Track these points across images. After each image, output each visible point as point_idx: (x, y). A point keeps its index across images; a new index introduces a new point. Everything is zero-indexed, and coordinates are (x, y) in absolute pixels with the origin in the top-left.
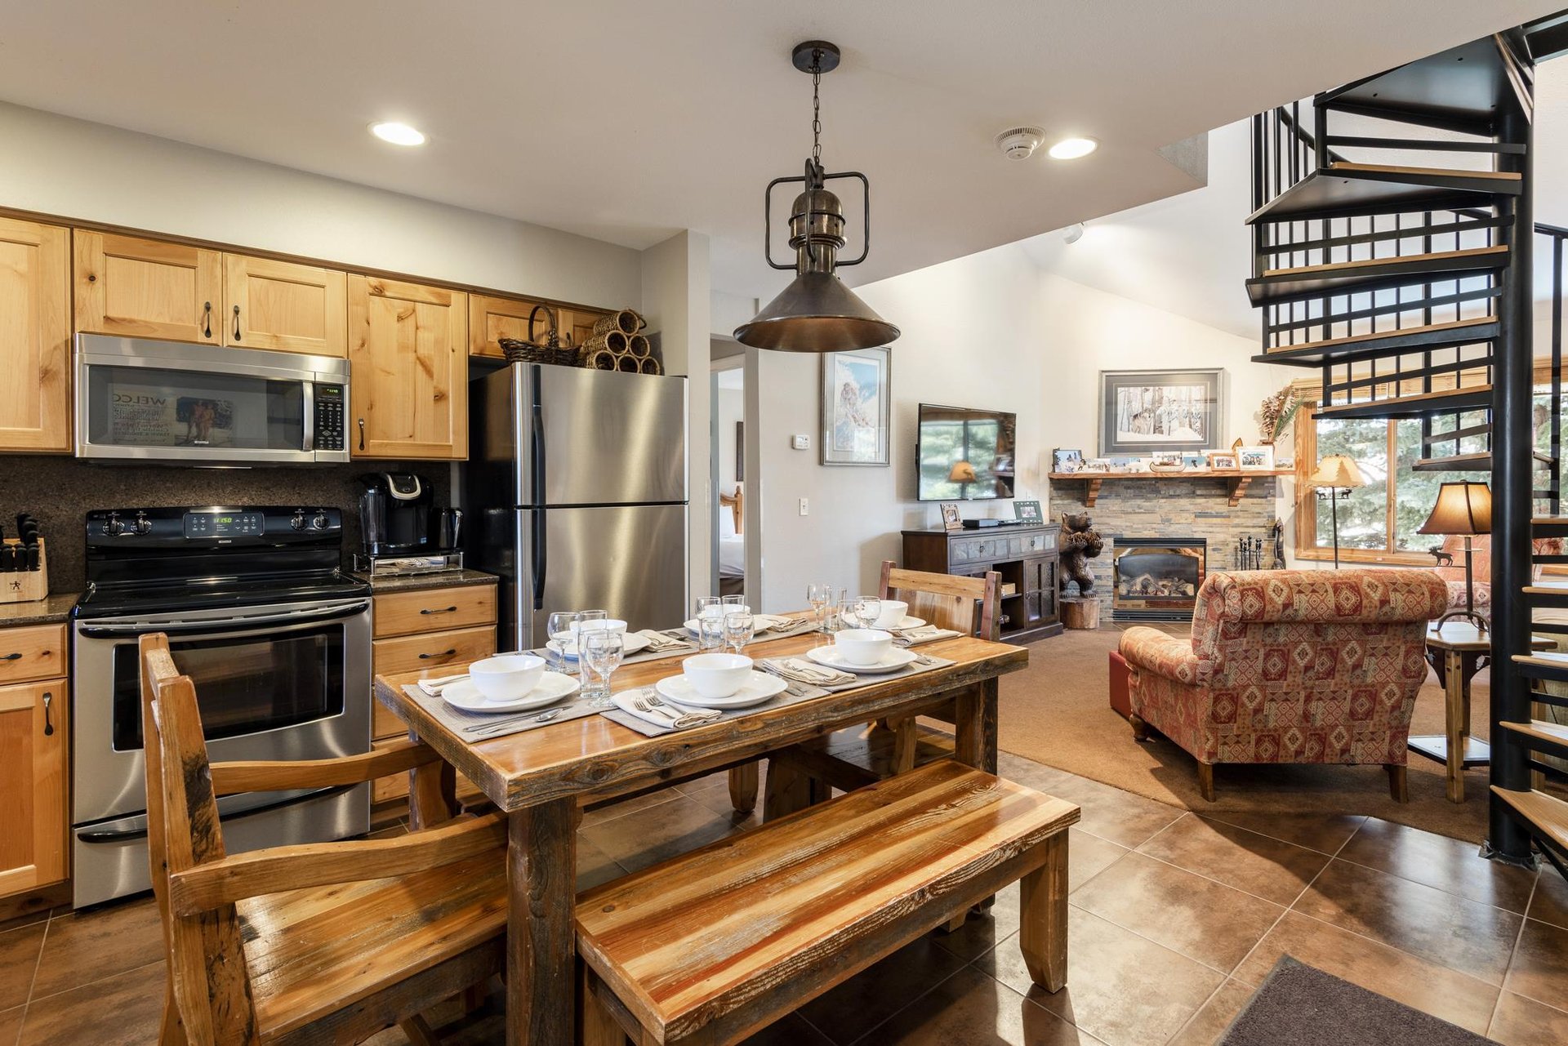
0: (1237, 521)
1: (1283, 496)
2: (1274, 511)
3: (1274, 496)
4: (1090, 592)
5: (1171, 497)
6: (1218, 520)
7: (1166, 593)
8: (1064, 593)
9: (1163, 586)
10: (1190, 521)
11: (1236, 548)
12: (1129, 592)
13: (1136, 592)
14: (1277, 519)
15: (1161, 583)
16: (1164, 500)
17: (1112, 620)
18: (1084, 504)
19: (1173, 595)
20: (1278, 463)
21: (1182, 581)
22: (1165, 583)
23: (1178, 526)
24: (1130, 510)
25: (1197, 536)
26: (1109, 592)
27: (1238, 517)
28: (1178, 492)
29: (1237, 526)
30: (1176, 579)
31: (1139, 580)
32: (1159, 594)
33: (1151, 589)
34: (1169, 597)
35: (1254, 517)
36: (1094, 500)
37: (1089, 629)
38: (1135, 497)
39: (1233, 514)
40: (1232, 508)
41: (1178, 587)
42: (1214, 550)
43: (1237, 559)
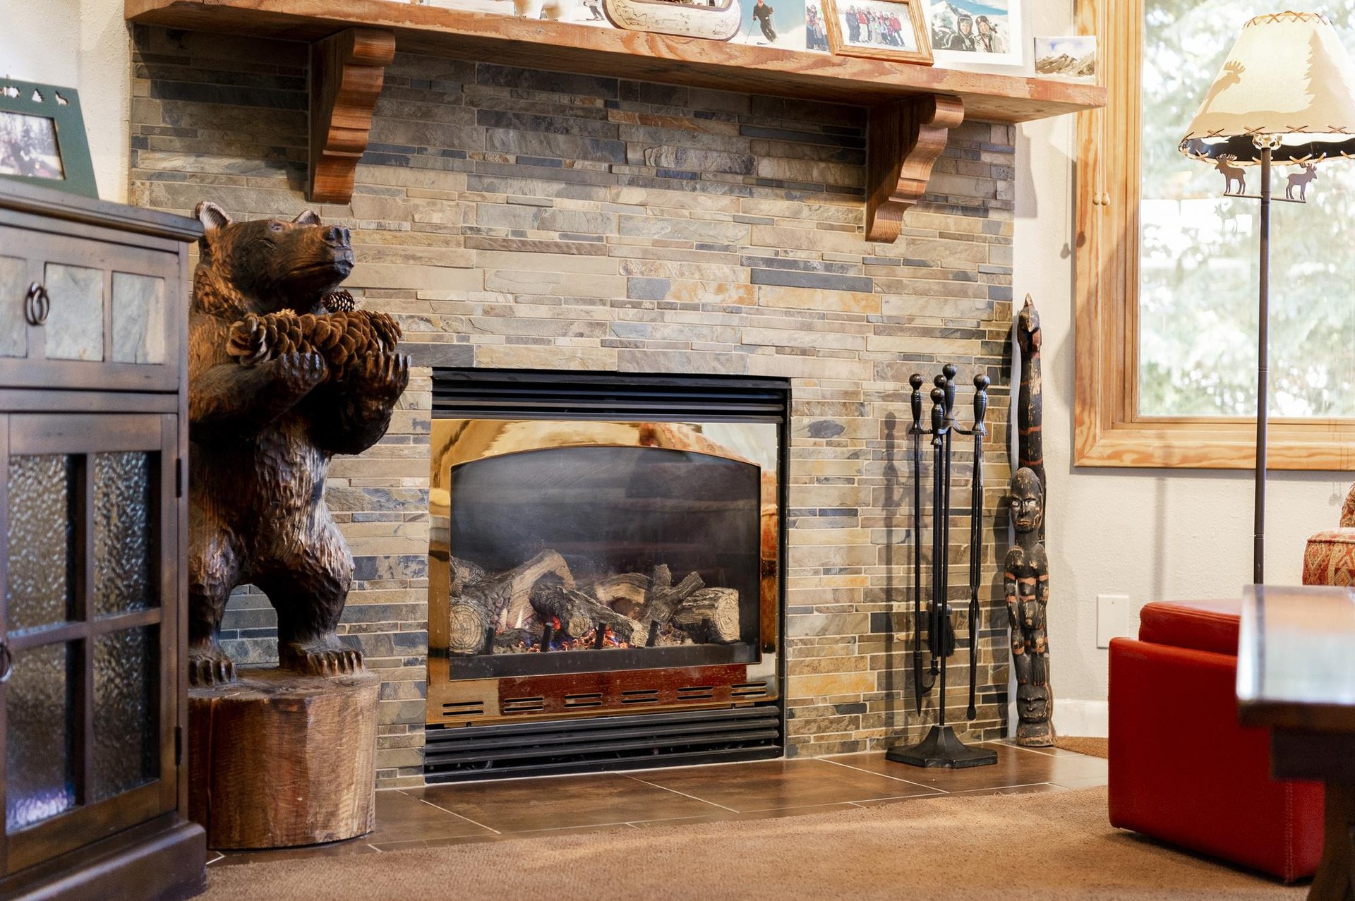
0: (893, 306)
1: (1033, 213)
2: (1008, 273)
3: (1008, 207)
4: (332, 639)
5: (665, 179)
6: (829, 300)
7: (639, 633)
8: (205, 654)
9: (615, 603)
10: (732, 296)
11: (890, 423)
12: (491, 636)
13: (519, 636)
14: (1017, 307)
15: (604, 594)
16: (635, 195)
17: (419, 782)
18: (302, 183)
19: (664, 643)
20: (1045, 53)
21: (694, 577)
22: (621, 591)
23: (690, 317)
24: (502, 231)
25: (760, 365)
26: (407, 641)
27: (894, 287)
28: (693, 161)
29: (894, 327)
30: (665, 572)
31: (525, 581)
32: (614, 644)
33: (580, 622)
34: (649, 655)
35: (949, 293)
36: (348, 158)
37: (332, 846)
38: (528, 166)
39: (880, 276)
40: (879, 246)
41: (676, 605)
42: (818, 430)
43: (891, 471)
